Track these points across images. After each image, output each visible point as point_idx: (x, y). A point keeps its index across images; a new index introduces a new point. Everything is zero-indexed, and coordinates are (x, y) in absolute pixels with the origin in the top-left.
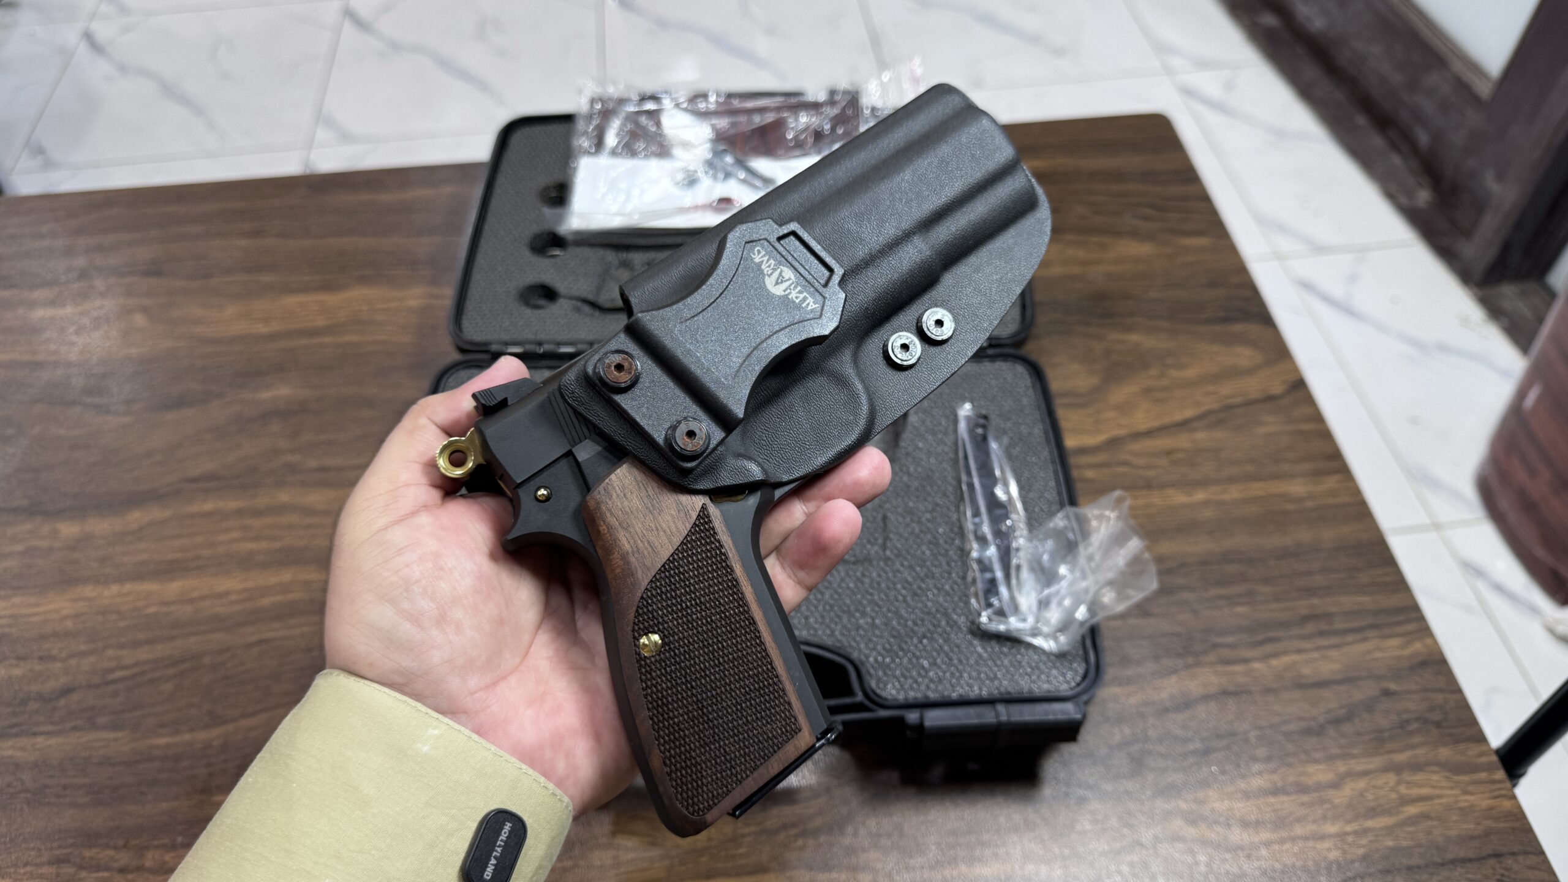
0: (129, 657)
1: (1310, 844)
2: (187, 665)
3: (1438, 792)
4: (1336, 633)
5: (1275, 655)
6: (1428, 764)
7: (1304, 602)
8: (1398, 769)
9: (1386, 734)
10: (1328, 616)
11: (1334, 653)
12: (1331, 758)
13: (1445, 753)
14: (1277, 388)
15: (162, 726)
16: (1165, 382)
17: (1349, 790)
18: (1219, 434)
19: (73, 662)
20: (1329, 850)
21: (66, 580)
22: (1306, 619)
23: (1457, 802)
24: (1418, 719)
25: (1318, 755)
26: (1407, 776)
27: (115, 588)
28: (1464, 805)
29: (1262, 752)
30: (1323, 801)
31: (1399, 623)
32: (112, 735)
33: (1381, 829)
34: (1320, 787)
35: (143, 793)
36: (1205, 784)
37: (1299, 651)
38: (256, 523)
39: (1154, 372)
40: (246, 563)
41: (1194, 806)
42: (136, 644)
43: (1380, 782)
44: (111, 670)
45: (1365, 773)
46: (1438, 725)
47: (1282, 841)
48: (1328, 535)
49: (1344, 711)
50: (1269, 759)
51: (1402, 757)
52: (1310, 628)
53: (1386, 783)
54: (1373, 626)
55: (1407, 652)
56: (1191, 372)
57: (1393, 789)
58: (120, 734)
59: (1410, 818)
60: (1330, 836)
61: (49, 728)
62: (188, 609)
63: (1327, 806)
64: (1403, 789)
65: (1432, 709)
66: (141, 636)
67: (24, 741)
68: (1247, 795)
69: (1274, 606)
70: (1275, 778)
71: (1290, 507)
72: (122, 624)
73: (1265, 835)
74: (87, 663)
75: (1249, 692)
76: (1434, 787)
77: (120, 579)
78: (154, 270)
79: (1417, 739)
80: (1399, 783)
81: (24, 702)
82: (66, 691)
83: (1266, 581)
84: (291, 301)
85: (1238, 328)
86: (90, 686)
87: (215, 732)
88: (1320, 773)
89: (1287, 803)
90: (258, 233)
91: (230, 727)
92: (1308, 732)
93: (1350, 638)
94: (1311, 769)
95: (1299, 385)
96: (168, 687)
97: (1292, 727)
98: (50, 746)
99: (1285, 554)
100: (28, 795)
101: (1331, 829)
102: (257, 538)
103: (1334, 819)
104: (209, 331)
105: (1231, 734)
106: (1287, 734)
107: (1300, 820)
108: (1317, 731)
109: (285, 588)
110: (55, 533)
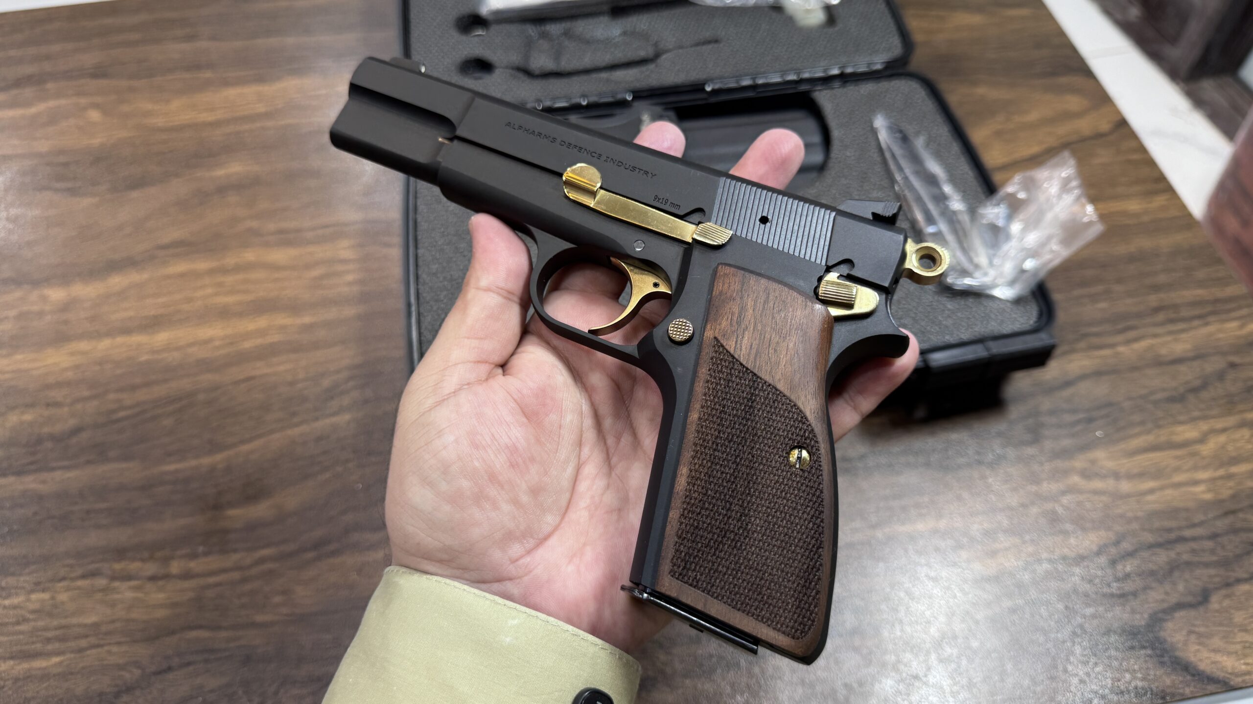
0: (128, 399)
1: (1188, 489)
2: (183, 403)
4: (1183, 320)
5: (1136, 340)
7: (1152, 297)
9: (1236, 398)
10: (1175, 307)
11: (1184, 336)
12: (1194, 420)
14: (1105, 126)
15: (170, 455)
16: (1011, 126)
17: (1212, 444)
19: (79, 406)
20: (1203, 492)
21: (60, 338)
22: (1157, 310)
25: (1182, 418)
27: (107, 343)
29: (1137, 418)
30: (1194, 454)
32: (124, 465)
33: (1244, 473)
34: (1189, 443)
35: (160, 512)
36: (1092, 446)
37: (1155, 336)
38: (229, 279)
39: (1000, 118)
40: (224, 313)
41: (1087, 465)
42: (133, 388)
43: (1237, 436)
44: (114, 411)
45: (1224, 430)
47: (1162, 488)
49: (1199, 381)
50: (1142, 423)
52: (1161, 317)
53: (1243, 437)
54: (1214, 313)
56: (1033, 116)
58: (131, 464)
60: (1202, 481)
61: (66, 463)
62: (176, 355)
63: (1196, 458)
66: (137, 381)
67: (45, 475)
68: (1129, 454)
69: (1129, 301)
70: (1150, 438)
71: (1130, 221)
72: (119, 372)
73: (1151, 484)
74: (92, 406)
75: (1119, 371)
77: (111, 333)
78: (99, 73)
81: (38, 443)
82: (77, 431)
83: (1119, 281)
84: (232, 92)
85: (1063, 80)
86: (95, 426)
87: (219, 458)
88: (1188, 432)
89: (1163, 458)
90: (190, 38)
91: (230, 453)
92: (1172, 400)
93: (1196, 323)
94: (1180, 428)
95: (1122, 124)
96: (169, 422)
97: (1159, 396)
98: (69, 478)
99: (1132, 259)
100: (55, 521)
101: (1202, 475)
102: (230, 293)
103: (1205, 468)
104: (159, 121)
105: (1110, 404)
106: (1156, 403)
107: (1177, 470)
108: (1178, 399)
109: (262, 333)
110: (44, 299)
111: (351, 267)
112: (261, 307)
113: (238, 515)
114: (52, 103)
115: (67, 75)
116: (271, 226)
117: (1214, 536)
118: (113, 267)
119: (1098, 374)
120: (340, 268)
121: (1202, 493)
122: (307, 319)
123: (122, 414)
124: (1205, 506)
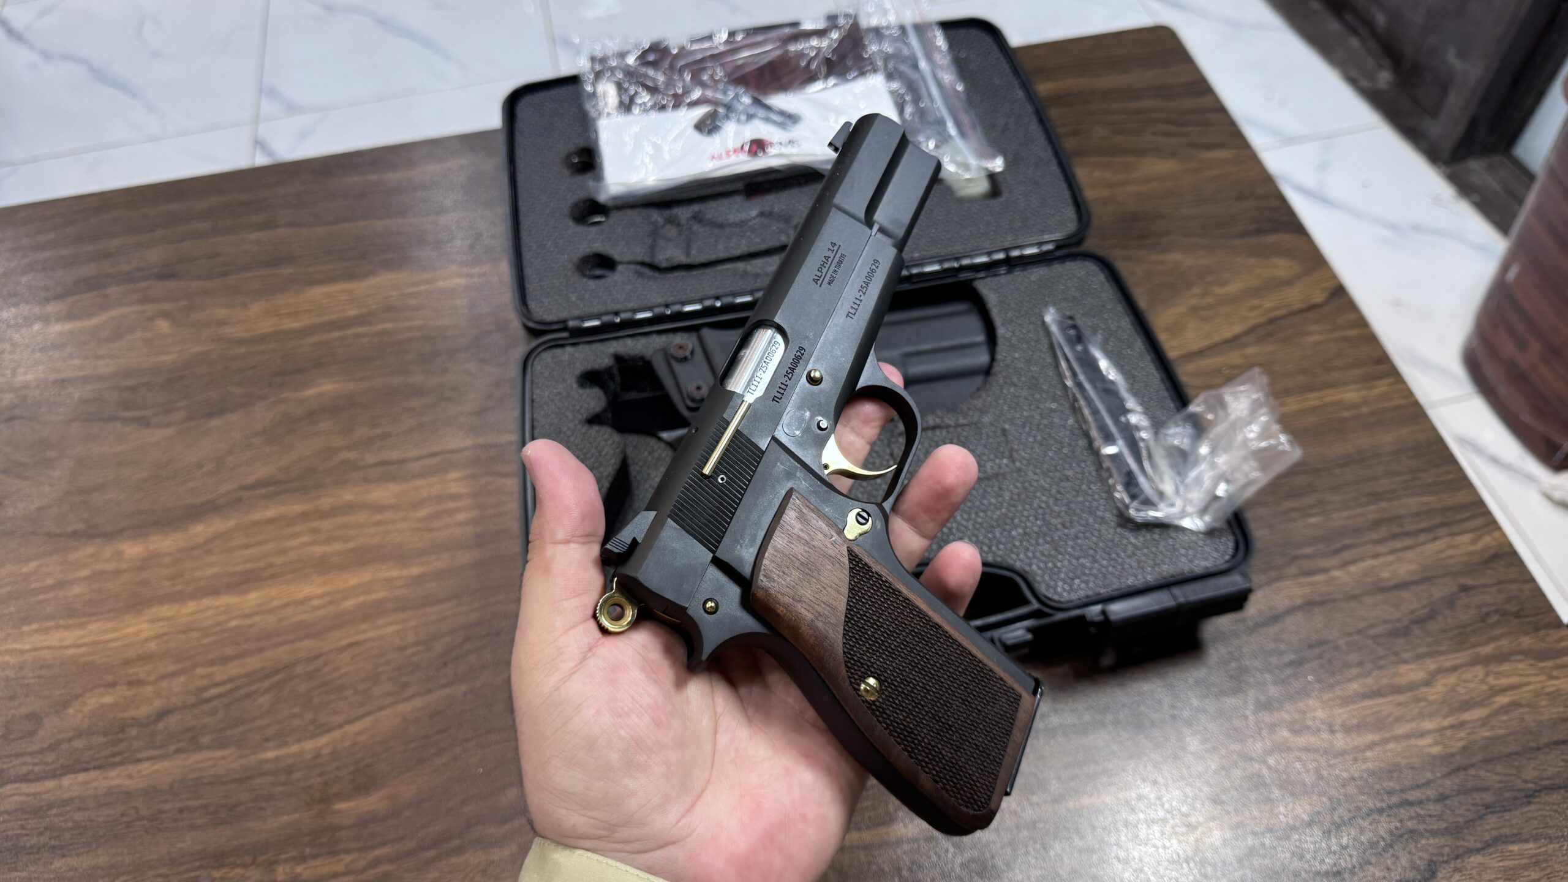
0: (220, 673)
1: (1413, 741)
2: (281, 676)
3: (1525, 679)
4: (1407, 534)
5: (1353, 562)
6: (1512, 653)
7: (1373, 507)
8: (1485, 661)
9: (1469, 629)
10: (1397, 519)
11: (1409, 554)
12: (1420, 657)
13: (1526, 641)
14: (1319, 297)
15: (267, 740)
16: (1209, 300)
17: (1441, 686)
18: (1269, 348)
19: (164, 684)
20: (1431, 746)
21: (137, 603)
22: (1377, 524)
23: (1543, 688)
24: (1496, 611)
25: (1406, 656)
26: (1494, 668)
27: (191, 606)
29: (1353, 657)
30: (1418, 700)
31: (1467, 519)
32: (218, 753)
33: (1476, 720)
34: (1412, 687)
35: (261, 809)
36: (1304, 693)
37: (1375, 556)
38: (326, 524)
39: (1197, 290)
40: (323, 566)
41: (1297, 716)
42: (225, 660)
43: (1469, 675)
44: (205, 689)
45: (1454, 669)
46: (1517, 615)
47: (1384, 742)
48: (1388, 438)
49: (1426, 610)
50: (1360, 664)
51: (1486, 650)
52: (1383, 531)
53: (1476, 677)
54: (1443, 525)
55: (1479, 546)
56: (1233, 288)
57: (1482, 681)
58: (226, 752)
59: (1502, 708)
60: (1429, 732)
61: (154, 753)
62: (271, 619)
63: (1422, 704)
64: (1491, 680)
65: (1508, 600)
66: (229, 651)
67: (132, 769)
68: (1346, 701)
69: (1345, 514)
70: (1369, 681)
71: (1347, 414)
72: (206, 641)
73: (1370, 737)
74: (178, 684)
75: (1334, 601)
76: (1521, 675)
77: (194, 596)
78: (167, 274)
79: (1498, 631)
80: (1487, 675)
81: (122, 729)
82: (162, 714)
83: (1334, 489)
84: (317, 292)
85: (1271, 239)
86: (185, 707)
87: (323, 740)
88: (1411, 673)
89: (1384, 705)
90: (268, 225)
91: (337, 734)
92: (1394, 634)
93: (1422, 538)
94: (1403, 668)
95: (1339, 291)
96: (265, 700)
97: (1379, 630)
98: (157, 771)
99: (1348, 461)
100: (145, 822)
101: (1428, 725)
102: (328, 541)
103: (1431, 716)
104: (235, 331)
105: (1322, 643)
106: (1375, 638)
107: (1399, 720)
108: (1403, 632)
109: (366, 588)
110: (119, 555)
111: (462, 503)
112: (362, 557)
113: (348, 808)
114: (116, 312)
115: (129, 278)
116: (370, 458)
117: (1442, 798)
118: (194, 513)
119: (1310, 605)
120: (452, 505)
121: (1429, 746)
122: (415, 570)
123: (213, 692)
124: (1433, 761)
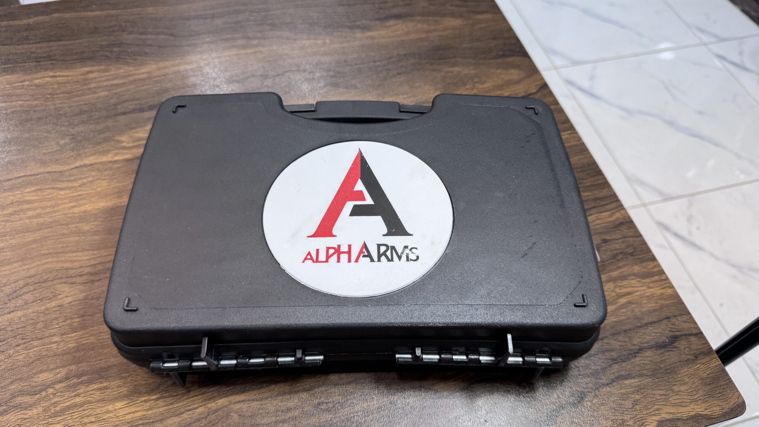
3: (635, 289)
6: (629, 276)
9: (607, 263)
13: (637, 268)
14: (533, 89)
23: (645, 293)
24: (621, 253)
26: (618, 283)
28: (648, 294)
31: (607, 204)
46: (632, 254)
51: (615, 274)
54: (595, 207)
55: (612, 219)
57: (613, 291)
59: (622, 305)
64: (618, 290)
65: (628, 247)
76: (634, 287)
79: (621, 264)
80: (615, 287)
85: (510, 59)
95: (545, 86)
